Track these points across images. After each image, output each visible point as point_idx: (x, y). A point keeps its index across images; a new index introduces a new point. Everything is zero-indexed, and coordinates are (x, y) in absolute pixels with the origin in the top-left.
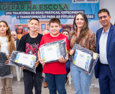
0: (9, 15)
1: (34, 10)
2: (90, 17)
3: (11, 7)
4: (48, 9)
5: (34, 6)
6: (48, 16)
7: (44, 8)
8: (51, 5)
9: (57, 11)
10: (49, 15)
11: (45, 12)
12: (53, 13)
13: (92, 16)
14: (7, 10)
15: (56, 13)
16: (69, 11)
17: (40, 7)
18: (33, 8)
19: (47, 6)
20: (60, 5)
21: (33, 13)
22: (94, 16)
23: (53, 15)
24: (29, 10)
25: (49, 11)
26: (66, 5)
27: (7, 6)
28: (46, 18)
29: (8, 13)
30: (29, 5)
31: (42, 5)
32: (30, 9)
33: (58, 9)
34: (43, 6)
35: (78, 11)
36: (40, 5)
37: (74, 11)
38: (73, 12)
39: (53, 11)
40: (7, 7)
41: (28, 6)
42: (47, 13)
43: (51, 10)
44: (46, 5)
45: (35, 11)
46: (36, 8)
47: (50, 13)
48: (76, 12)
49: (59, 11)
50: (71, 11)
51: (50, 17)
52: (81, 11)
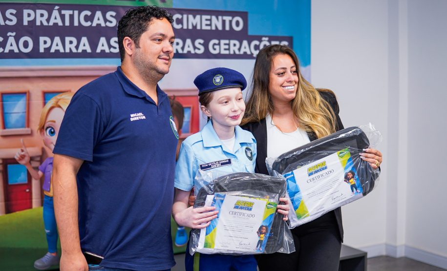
6: (44, 42)
9: (104, 9)
10: (53, 31)
11: (28, 16)
12: (80, 19)
15: (99, 19)
23: (78, 32)
25: (49, 8)
28: (35, 54)
35: (218, 13)
37: (195, 12)
42: (40, 17)
47: (55, 18)
48: (204, 22)
49: (114, 14)
50: (179, 16)
51: (57, 45)
52: (233, 14)
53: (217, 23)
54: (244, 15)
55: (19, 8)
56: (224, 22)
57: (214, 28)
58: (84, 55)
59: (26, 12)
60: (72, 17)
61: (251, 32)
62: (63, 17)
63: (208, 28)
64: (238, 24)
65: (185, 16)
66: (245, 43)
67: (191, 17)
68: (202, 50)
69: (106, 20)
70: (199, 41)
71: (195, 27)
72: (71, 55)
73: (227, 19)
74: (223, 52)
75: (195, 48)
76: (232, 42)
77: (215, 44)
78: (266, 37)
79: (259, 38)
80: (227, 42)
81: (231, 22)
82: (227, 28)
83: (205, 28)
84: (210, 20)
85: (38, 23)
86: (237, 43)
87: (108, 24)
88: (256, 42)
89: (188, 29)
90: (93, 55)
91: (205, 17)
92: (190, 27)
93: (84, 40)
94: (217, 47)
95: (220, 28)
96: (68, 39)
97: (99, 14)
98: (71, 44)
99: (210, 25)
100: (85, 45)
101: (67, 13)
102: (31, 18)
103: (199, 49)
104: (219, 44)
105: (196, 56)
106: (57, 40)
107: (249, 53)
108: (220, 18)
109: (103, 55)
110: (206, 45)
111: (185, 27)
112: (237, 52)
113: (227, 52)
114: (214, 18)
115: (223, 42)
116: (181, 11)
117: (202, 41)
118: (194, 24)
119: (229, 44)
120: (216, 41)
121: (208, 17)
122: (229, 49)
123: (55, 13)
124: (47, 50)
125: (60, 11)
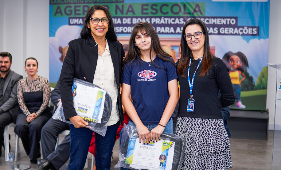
0: (76, 24)
1: (130, 14)
2: (250, 31)
3: (81, 9)
4: (159, 14)
5: (130, 6)
7: (150, 10)
8: (166, 5)
9: (179, 18)
10: (161, 25)
11: (153, 20)
12: (171, 21)
13: (254, 30)
14: (73, 15)
15: (177, 21)
16: (205, 18)
17: (143, 9)
18: (128, 11)
19: (158, 8)
20: (185, 6)
21: (128, 21)
22: (258, 31)
23: (170, 25)
24: (119, 14)
25: (160, 18)
26: (197, 6)
27: (73, 6)
29: (76, 21)
30: (120, 5)
31: (147, 5)
32: (122, 12)
33: (181, 14)
34: (149, 7)
35: (224, 18)
36: (143, 5)
37: (214, 18)
38: (212, 21)
39: (171, 17)
40: (73, 9)
41: (117, 7)
42: (157, 21)
43: (165, 15)
44: (156, 5)
45: (132, 18)
46: (133, 11)
47: (162, 21)
48: (218, 21)
49: (182, 19)
50: (207, 19)
51: (162, 30)
52: (231, 18)
53: (224, 21)
54: (236, 18)
55: (151, 18)
56: (227, 21)
57: (222, 23)
58: (172, 33)
59: (153, 19)
60: (168, 21)
61: (239, 25)
62: (165, 21)
63: (220, 24)
64: (233, 21)
65: (210, 19)
66: (236, 29)
67: (213, 19)
68: (217, 32)
69: (180, 21)
70: (216, 29)
71: (214, 23)
72: (167, 33)
73: (228, 20)
74: (226, 33)
75: (214, 31)
76: (230, 29)
77: (222, 30)
78: (246, 26)
79: (243, 27)
80: (228, 29)
81: (230, 21)
82: (228, 23)
83: (218, 23)
84: (221, 21)
85: (156, 23)
86: (233, 29)
87: (181, 23)
88: (241, 29)
89: (211, 24)
90: (175, 33)
91: (218, 19)
92: (212, 23)
93: (172, 28)
94: (223, 31)
95: (225, 23)
96: (166, 28)
97: (177, 19)
98: (167, 30)
99: (221, 22)
100: (172, 30)
101: (166, 19)
102: (154, 21)
103: (215, 31)
104: (224, 30)
105: (214, 34)
106: (163, 28)
107: (238, 33)
108: (225, 20)
109: (178, 33)
110: (219, 30)
111: (210, 23)
112: (232, 33)
113: (228, 33)
114: (222, 20)
115: (226, 29)
116: (209, 18)
117: (217, 28)
118: (214, 22)
119: (229, 30)
120: (223, 28)
121: (220, 19)
122: (229, 32)
123: (162, 19)
124: (159, 32)
125: (164, 18)
